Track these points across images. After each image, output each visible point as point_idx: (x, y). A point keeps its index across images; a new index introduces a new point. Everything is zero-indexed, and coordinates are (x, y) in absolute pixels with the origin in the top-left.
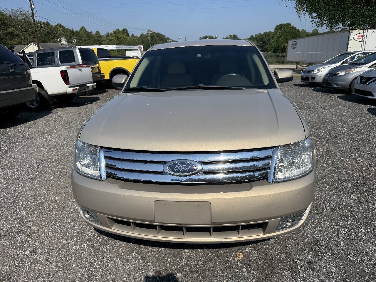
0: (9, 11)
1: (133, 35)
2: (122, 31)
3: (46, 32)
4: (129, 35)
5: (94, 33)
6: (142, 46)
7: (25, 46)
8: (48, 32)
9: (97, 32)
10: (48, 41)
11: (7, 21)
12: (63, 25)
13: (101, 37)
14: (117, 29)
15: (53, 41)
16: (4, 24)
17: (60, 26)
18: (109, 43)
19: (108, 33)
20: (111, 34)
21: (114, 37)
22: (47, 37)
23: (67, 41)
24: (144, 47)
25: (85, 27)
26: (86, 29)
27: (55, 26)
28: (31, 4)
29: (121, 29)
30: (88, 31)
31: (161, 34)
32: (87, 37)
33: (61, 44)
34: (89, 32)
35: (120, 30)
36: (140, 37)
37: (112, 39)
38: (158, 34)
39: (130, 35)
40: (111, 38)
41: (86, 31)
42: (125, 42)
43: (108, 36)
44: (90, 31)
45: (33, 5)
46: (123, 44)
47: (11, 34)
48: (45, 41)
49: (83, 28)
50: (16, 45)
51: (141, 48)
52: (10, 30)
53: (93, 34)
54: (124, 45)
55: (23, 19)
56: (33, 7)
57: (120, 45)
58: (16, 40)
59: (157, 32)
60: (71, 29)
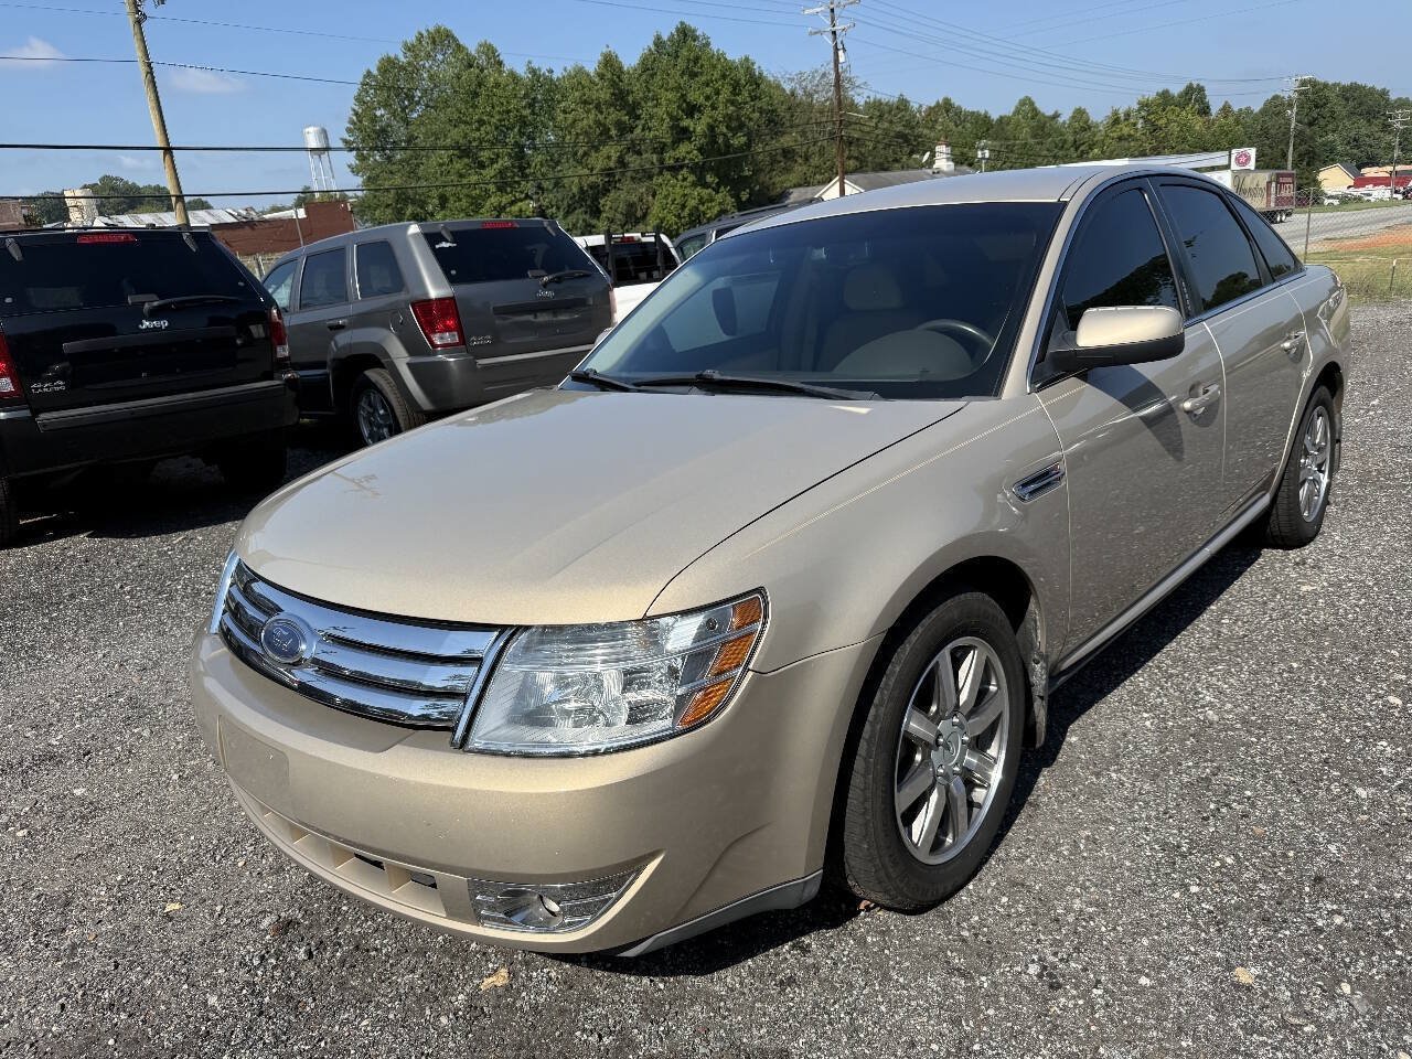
0: (792, 80)
1: (1226, 109)
2: (1180, 96)
3: (892, 134)
4: (1208, 107)
5: (1065, 117)
6: (1252, 152)
7: (820, 187)
8: (900, 135)
9: (1080, 114)
10: (897, 165)
11: (781, 110)
12: (956, 102)
13: (1090, 128)
14: (1160, 91)
15: (911, 161)
16: (773, 121)
17: (947, 106)
18: (1112, 152)
19: (1116, 113)
20: (1128, 115)
21: (1139, 126)
22: (893, 150)
23: (953, 160)
24: (1268, 151)
25: (1033, 99)
26: (1037, 105)
27: (930, 108)
28: (836, 50)
29: (1176, 89)
30: (1042, 111)
31: (1369, 85)
32: (1034, 136)
33: (930, 171)
34: (1047, 114)
35: (1171, 91)
36: (1260, 111)
37: (1130, 135)
38: (1354, 88)
39: (1215, 109)
40: (1126, 131)
41: (1035, 112)
42: (1184, 140)
43: (1116, 121)
44: (1050, 113)
45: (841, 53)
46: (1173, 148)
47: (788, 153)
48: (886, 165)
49: (1027, 102)
50: (795, 186)
51: (1248, 159)
52: (786, 141)
53: (1061, 120)
54: (1178, 153)
55: (826, 101)
56: (841, 59)
57: (1159, 154)
58: (799, 169)
59: (1346, 82)
60: (983, 112)
